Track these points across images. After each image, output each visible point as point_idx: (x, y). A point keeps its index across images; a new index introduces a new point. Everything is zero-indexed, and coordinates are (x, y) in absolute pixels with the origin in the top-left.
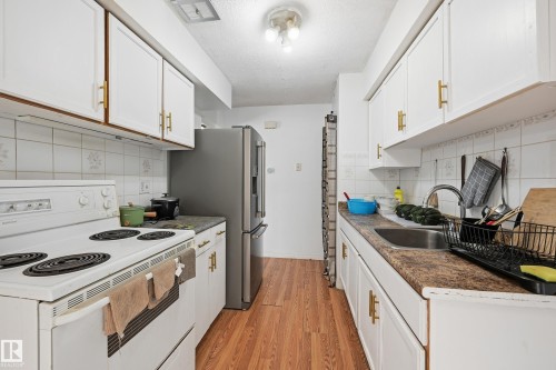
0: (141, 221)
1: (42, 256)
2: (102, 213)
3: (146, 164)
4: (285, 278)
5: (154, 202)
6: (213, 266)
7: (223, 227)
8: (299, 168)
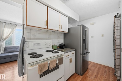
0: (56, 48)
1: (36, 53)
2: (49, 46)
3: (59, 37)
4: (96, 70)
5: (60, 44)
6: (71, 62)
7: (74, 52)
8: (103, 35)
